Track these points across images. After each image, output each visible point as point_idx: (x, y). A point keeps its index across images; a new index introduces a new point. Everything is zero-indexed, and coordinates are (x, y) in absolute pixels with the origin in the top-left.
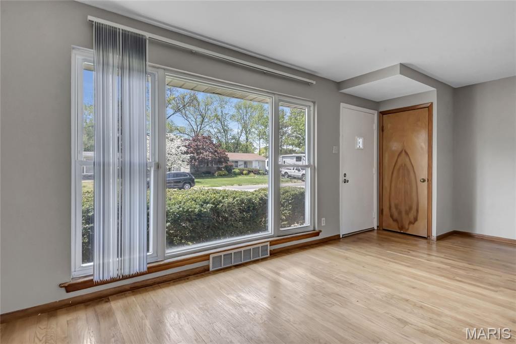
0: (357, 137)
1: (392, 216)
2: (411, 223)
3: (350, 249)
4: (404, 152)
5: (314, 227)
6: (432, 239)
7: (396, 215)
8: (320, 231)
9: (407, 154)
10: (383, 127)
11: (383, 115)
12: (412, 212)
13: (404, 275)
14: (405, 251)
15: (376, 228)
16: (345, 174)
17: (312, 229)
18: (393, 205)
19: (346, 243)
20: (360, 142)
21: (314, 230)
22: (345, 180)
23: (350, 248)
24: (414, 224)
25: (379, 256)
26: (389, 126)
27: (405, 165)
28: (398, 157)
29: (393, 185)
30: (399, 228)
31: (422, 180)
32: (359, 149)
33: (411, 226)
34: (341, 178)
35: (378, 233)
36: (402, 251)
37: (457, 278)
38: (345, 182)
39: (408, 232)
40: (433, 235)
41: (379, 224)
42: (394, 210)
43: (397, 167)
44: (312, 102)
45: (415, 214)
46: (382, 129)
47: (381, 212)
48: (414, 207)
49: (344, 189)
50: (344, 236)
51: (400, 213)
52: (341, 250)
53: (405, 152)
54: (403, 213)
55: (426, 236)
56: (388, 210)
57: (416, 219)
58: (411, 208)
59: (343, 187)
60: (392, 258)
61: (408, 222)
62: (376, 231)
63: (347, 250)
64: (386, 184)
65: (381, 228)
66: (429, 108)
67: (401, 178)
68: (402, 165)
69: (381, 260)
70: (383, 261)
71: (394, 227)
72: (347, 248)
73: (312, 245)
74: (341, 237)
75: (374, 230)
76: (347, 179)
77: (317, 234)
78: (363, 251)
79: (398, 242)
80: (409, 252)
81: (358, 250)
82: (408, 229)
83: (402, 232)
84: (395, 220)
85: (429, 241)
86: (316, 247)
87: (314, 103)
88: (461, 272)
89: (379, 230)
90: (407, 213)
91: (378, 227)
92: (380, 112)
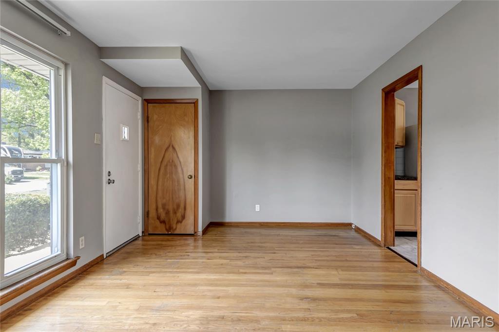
0: (121, 125)
1: (159, 218)
2: (179, 222)
3: (125, 272)
4: (171, 147)
5: (68, 254)
6: (199, 235)
7: (163, 216)
8: (78, 258)
9: (173, 148)
10: (148, 117)
11: (148, 103)
12: (180, 210)
13: (202, 285)
14: (184, 255)
15: (141, 235)
16: (109, 172)
17: (64, 257)
18: (160, 206)
19: (115, 264)
20: (126, 133)
21: (67, 259)
22: (109, 179)
23: (124, 270)
24: (181, 222)
25: (164, 270)
26: (155, 117)
27: (172, 161)
28: (165, 152)
29: (160, 183)
30: (166, 229)
31: (190, 177)
32: (124, 140)
33: (179, 225)
34: (105, 178)
35: (143, 240)
36: (181, 256)
37: (241, 270)
38: (109, 183)
39: (177, 232)
40: (199, 230)
41: (145, 229)
42: (161, 210)
43: (164, 163)
44: (63, 62)
45: (183, 211)
46: (146, 119)
47: (146, 215)
48: (182, 206)
49: (108, 192)
50: (108, 255)
51: (167, 213)
52: (113, 277)
53: (173, 146)
54: (171, 212)
55: (193, 233)
56: (155, 211)
57: (183, 217)
58: (178, 206)
59: (107, 190)
60: (178, 268)
61: (175, 222)
62: (141, 238)
63: (121, 274)
64: (153, 182)
65: (147, 234)
66: (195, 103)
67: (168, 175)
68: (169, 161)
69: (168, 275)
70: (171, 275)
71: (162, 229)
72: (121, 270)
73: (65, 282)
74: (105, 257)
75: (139, 237)
76: (111, 178)
77: (74, 263)
78: (141, 269)
79: (172, 246)
80: (189, 255)
81: (135, 269)
82: (176, 229)
83: (170, 233)
84: (163, 222)
85: (195, 237)
86: (73, 283)
87: (66, 65)
88: (239, 263)
89: (144, 236)
90: (175, 213)
91: (143, 232)
92: (144, 100)
